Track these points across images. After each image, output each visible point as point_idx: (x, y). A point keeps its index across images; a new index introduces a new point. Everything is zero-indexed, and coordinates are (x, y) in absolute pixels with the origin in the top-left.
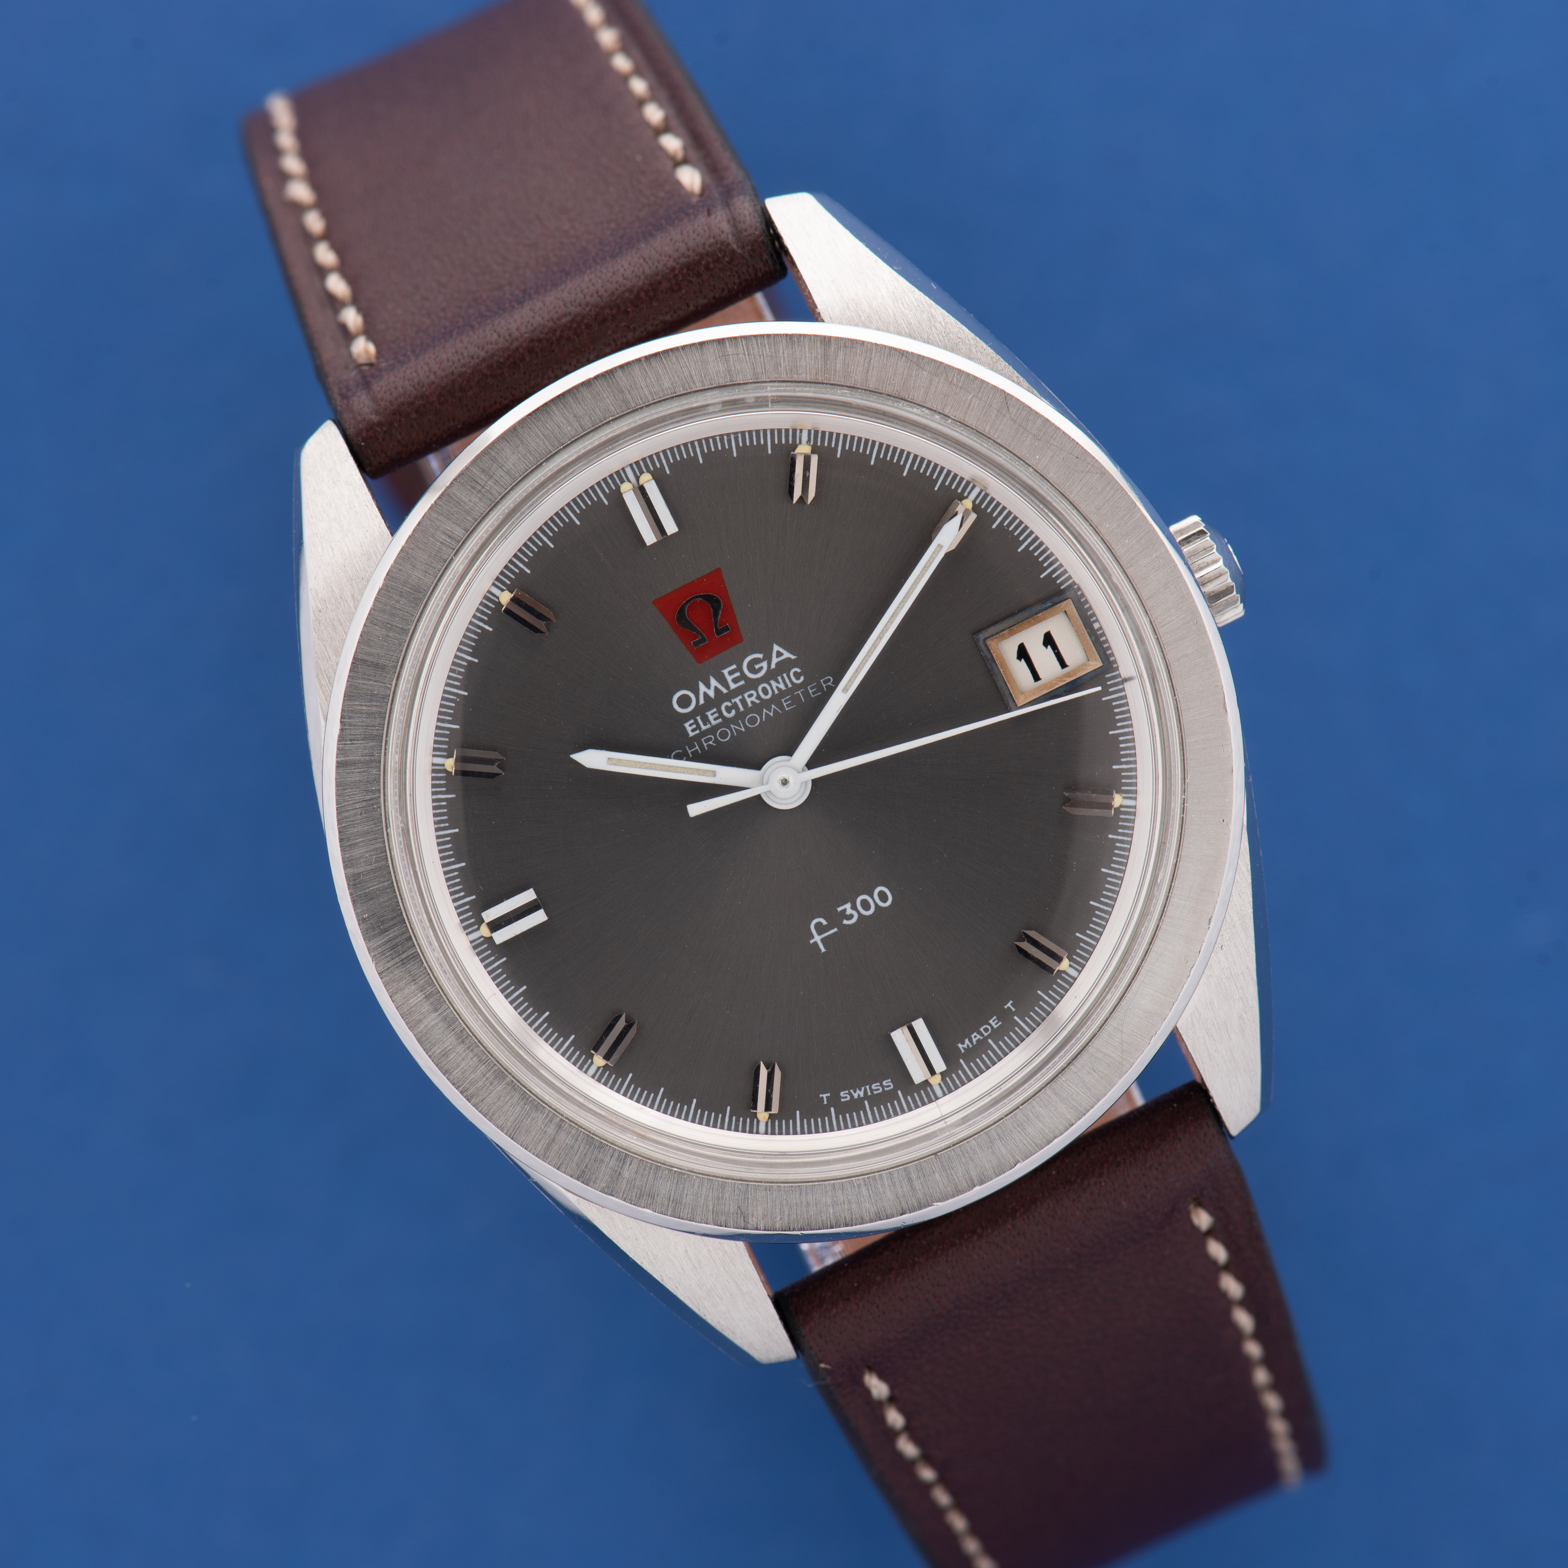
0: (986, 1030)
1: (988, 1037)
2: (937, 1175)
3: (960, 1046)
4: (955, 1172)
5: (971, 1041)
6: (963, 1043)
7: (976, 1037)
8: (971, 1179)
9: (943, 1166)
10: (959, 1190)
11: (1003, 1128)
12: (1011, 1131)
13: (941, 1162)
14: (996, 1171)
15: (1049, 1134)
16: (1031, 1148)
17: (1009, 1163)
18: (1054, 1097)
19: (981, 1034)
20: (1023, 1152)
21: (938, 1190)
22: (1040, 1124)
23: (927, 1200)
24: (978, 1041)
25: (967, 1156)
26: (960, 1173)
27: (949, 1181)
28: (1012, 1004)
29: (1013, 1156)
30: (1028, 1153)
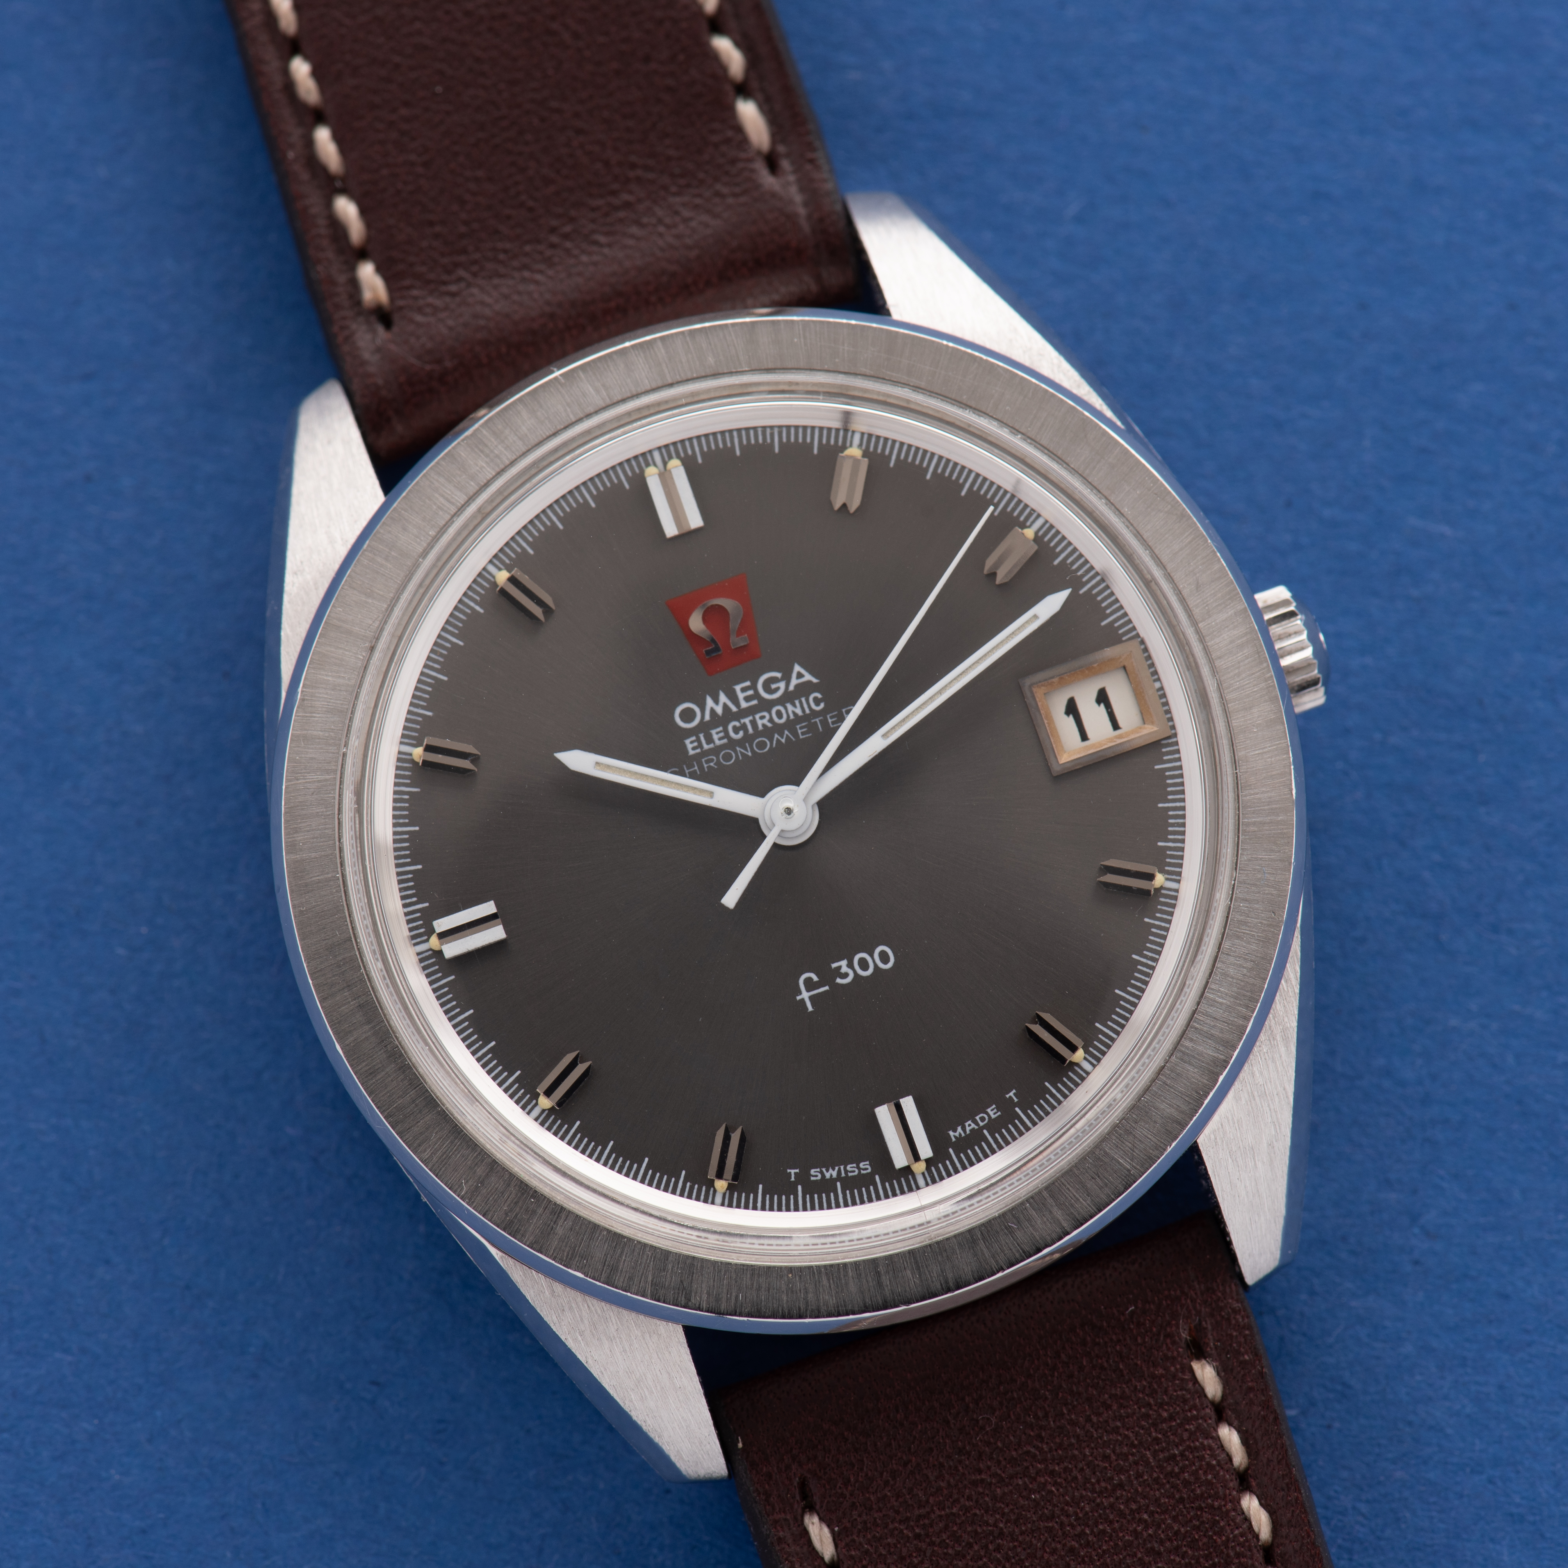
0: (982, 1119)
1: (984, 1127)
2: (909, 1272)
3: (951, 1133)
4: (929, 1271)
5: (964, 1129)
6: (955, 1131)
7: (970, 1126)
8: (947, 1282)
9: (916, 1262)
10: (932, 1293)
11: (990, 1229)
12: (998, 1232)
13: (915, 1258)
14: (976, 1276)
15: (1040, 1241)
16: (1017, 1255)
17: (992, 1269)
18: (1050, 1201)
19: (976, 1123)
20: (1008, 1259)
21: (908, 1289)
22: (1031, 1229)
23: (894, 1300)
24: (972, 1130)
25: (944, 1254)
26: (935, 1273)
27: (921, 1281)
28: (1014, 1094)
29: (997, 1262)
30: (1014, 1260)
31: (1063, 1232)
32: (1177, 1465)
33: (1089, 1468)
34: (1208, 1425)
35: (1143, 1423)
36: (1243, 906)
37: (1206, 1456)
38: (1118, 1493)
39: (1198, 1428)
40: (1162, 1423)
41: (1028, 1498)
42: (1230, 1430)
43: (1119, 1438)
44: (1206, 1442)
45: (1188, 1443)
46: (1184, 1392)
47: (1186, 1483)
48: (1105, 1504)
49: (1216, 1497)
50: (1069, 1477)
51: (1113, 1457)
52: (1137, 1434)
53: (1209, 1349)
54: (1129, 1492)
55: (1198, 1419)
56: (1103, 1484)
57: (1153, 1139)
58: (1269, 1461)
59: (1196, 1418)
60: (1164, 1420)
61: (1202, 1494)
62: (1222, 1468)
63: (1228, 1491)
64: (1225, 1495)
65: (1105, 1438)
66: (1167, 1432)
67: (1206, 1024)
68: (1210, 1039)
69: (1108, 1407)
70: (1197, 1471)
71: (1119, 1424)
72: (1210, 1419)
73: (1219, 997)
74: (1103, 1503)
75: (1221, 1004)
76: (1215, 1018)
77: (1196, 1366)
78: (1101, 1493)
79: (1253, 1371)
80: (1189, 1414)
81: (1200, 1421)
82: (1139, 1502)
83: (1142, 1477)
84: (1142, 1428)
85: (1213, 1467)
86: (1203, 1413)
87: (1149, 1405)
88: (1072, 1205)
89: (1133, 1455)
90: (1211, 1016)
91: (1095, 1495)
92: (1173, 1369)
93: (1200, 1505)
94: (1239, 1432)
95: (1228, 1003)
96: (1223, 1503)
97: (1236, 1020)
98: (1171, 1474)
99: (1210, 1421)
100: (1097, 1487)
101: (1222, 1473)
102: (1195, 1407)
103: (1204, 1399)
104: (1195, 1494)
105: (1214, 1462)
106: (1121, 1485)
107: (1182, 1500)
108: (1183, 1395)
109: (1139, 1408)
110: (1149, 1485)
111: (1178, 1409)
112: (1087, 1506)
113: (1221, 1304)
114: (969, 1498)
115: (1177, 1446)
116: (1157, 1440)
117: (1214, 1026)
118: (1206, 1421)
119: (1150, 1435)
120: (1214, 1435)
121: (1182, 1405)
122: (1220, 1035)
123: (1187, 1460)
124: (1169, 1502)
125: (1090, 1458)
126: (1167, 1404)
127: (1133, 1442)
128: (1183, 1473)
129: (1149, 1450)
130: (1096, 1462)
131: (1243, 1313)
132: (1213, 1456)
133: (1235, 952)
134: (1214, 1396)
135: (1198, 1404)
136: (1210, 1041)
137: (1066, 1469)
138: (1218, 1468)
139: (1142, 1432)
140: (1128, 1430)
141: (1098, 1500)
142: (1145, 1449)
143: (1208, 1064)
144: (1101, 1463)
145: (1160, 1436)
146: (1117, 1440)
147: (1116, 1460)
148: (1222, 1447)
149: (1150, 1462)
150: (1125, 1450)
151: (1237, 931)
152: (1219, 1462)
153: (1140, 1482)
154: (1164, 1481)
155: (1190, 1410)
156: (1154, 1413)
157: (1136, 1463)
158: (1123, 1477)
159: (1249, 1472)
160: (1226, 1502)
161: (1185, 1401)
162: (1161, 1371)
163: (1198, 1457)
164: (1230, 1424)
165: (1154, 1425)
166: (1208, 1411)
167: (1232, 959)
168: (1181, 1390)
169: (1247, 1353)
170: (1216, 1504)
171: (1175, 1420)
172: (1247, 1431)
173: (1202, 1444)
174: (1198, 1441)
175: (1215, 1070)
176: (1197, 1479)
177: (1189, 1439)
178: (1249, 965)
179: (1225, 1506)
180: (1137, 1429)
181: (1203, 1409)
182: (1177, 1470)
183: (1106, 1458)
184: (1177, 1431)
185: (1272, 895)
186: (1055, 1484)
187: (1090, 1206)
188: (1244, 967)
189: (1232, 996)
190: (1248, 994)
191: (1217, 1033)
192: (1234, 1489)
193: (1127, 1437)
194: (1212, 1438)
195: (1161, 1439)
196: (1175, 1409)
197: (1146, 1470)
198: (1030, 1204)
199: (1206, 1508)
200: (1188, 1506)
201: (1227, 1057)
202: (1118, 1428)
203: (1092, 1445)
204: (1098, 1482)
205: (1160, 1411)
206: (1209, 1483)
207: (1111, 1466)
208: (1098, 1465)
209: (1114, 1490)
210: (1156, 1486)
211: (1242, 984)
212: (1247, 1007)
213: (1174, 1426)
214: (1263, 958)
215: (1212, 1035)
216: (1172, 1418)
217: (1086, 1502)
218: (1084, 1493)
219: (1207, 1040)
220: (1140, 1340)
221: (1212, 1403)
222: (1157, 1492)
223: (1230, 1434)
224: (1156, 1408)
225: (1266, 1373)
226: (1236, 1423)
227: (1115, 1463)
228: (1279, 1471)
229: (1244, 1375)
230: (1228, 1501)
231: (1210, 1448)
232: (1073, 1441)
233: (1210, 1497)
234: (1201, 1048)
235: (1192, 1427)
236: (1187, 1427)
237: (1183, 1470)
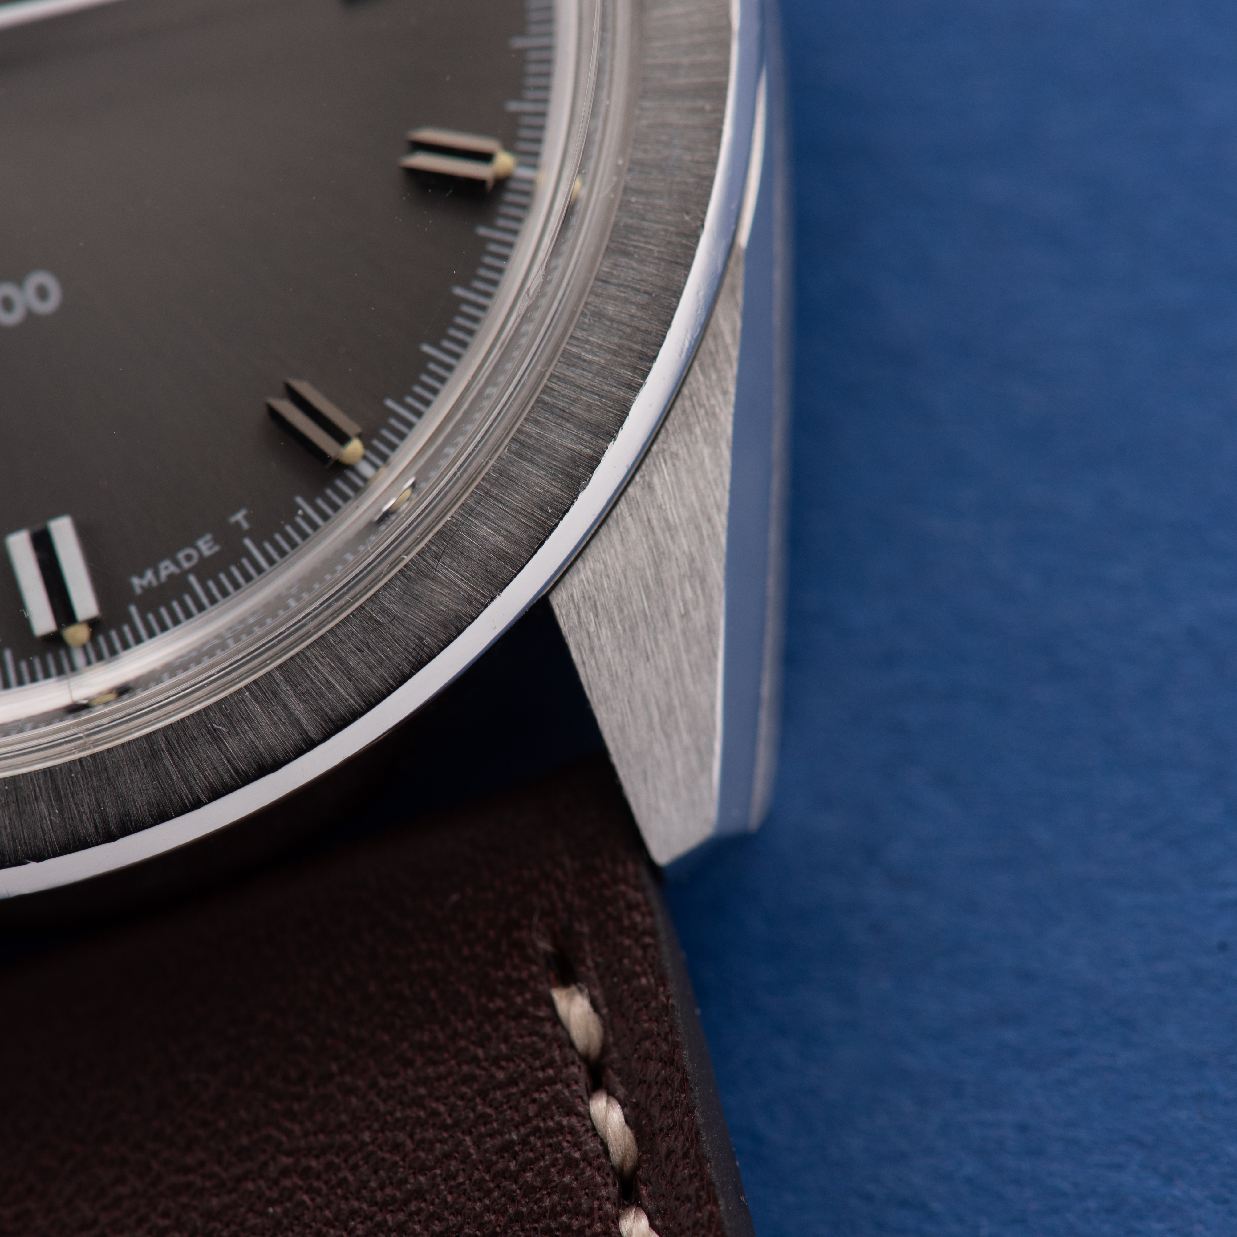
0: (188, 558)
1: (192, 570)
2: (43, 806)
3: (136, 581)
4: (76, 804)
5: (156, 574)
6: (141, 576)
7: (167, 568)
8: (105, 821)
9: (56, 789)
10: (79, 839)
11: (181, 733)
12: (194, 739)
13: (53, 781)
14: (154, 812)
15: (266, 755)
16: (226, 778)
17: (182, 800)
18: (285, 687)
19: (177, 563)
20: (210, 783)
21: (40, 833)
22: (251, 734)
23: (15, 851)
24: (171, 576)
25: (104, 776)
26: (86, 806)
27: (64, 820)
28: (246, 517)
29: (190, 788)
30: (220, 787)
31: (304, 741)
32: (515, 1158)
33: (367, 1163)
34: (572, 1092)
35: (464, 1089)
36: (636, 202)
37: (565, 1144)
38: (413, 1207)
39: (556, 1099)
40: (494, 1089)
41: (263, 1214)
42: (608, 1102)
43: (422, 1114)
44: (565, 1122)
45: (535, 1123)
46: (535, 1039)
47: (529, 1190)
48: (390, 1223)
49: (576, 1212)
50: (333, 1178)
51: (409, 1145)
52: (452, 1109)
53: (583, 969)
54: (432, 1203)
55: (555, 1083)
56: (389, 1191)
57: (465, 586)
58: (670, 1153)
59: (551, 1082)
60: (500, 1086)
61: (553, 1207)
62: (590, 1164)
63: (596, 1204)
64: (591, 1209)
65: (398, 1115)
66: (502, 1104)
67: (564, 396)
68: (568, 421)
69: (408, 1063)
70: (547, 1168)
71: (422, 1091)
72: (577, 1082)
73: (586, 351)
74: (386, 1221)
75: (590, 362)
76: (579, 387)
77: (560, 997)
78: (383, 1206)
79: (653, 1004)
80: (541, 1075)
81: (559, 1086)
82: (447, 1220)
83: (454, 1179)
84: (462, 1097)
85: (576, 1162)
86: (565, 1073)
87: (475, 1060)
88: (322, 695)
89: (442, 1141)
90: (573, 384)
91: (375, 1209)
92: (519, 1000)
93: (549, 1225)
94: (623, 1106)
95: (603, 361)
96: (587, 1222)
97: (614, 390)
98: (505, 1174)
99: (575, 1087)
100: (379, 1195)
101: (588, 1173)
102: (551, 1063)
103: (567, 1050)
104: (540, 1207)
105: (577, 1155)
106: (419, 1194)
107: (518, 1217)
108: (534, 1043)
109: (459, 1064)
110: (465, 1192)
111: (523, 1066)
112: (360, 1226)
113: (608, 893)
114: (165, 1215)
115: (517, 1127)
116: (484, 1119)
117: (576, 400)
118: (568, 1086)
119: (473, 1110)
120: (581, 1109)
121: (530, 1059)
122: (586, 415)
123: (532, 1150)
124: (497, 1220)
125: (371, 1148)
126: (509, 1059)
127: (445, 1120)
128: (524, 1171)
129: (470, 1133)
130: (380, 1154)
131: (644, 909)
132: (577, 1145)
133: (618, 277)
134: (588, 1047)
135: (558, 1058)
136: (568, 425)
137: (330, 1166)
138: (582, 1165)
139: (460, 1103)
140: (437, 1100)
141: (379, 1218)
142: (463, 1133)
143: (562, 462)
144: (387, 1156)
145: (489, 1111)
146: (419, 1118)
147: (414, 1151)
148: (594, 1131)
149: (470, 1155)
150: (430, 1134)
151: (623, 243)
152: (585, 1157)
153: (451, 1187)
154: (492, 1185)
155: (543, 1069)
156: (483, 1073)
157: (447, 1156)
158: (422, 1179)
159: (639, 1173)
160: (593, 1220)
161: (537, 1054)
162: (499, 1003)
163: (550, 1145)
164: (611, 1094)
165: (483, 1094)
166: (574, 1069)
167: (612, 290)
168: (530, 1035)
169: (645, 974)
170: (575, 1223)
171: (517, 1084)
172: (637, 1105)
173: (559, 1124)
174: (552, 1118)
175: (574, 472)
176: (546, 1182)
177: (537, 1116)
178: (641, 299)
179: (590, 1226)
180: (452, 1099)
181: (566, 1066)
182: (513, 1166)
183: (397, 1147)
184: (519, 1102)
185: (686, 183)
186: (309, 1190)
187: (352, 697)
188: (632, 303)
189: (609, 351)
190: (637, 347)
191: (581, 412)
192: (608, 1199)
193: (435, 1113)
194: (578, 1114)
195: (491, 1116)
196: (519, 1066)
197: (461, 1167)
198: (251, 693)
199: (558, 1230)
200: (527, 1226)
201: (595, 452)
202: (422, 1097)
203: (376, 1126)
204: (382, 1187)
205: (494, 1069)
206: (567, 1189)
207: (403, 1160)
208: (383, 1160)
209: (406, 1202)
210: (477, 1194)
211: (628, 330)
212: (634, 369)
213: (514, 1094)
214: (666, 289)
215: (572, 414)
216: (512, 1081)
217: (359, 1220)
218: (356, 1204)
219: (564, 422)
220: (466, 951)
221: (585, 1058)
222: (479, 1204)
223: (607, 1111)
224: (485, 1064)
225: (673, 1006)
226: (621, 1091)
227: (412, 1156)
228: (684, 1169)
229: (639, 1010)
230: (597, 1218)
231: (572, 1131)
232: (344, 1118)
233: (565, 1212)
234: (552, 436)
235: (543, 1096)
236: (536, 1095)
237: (523, 1169)
